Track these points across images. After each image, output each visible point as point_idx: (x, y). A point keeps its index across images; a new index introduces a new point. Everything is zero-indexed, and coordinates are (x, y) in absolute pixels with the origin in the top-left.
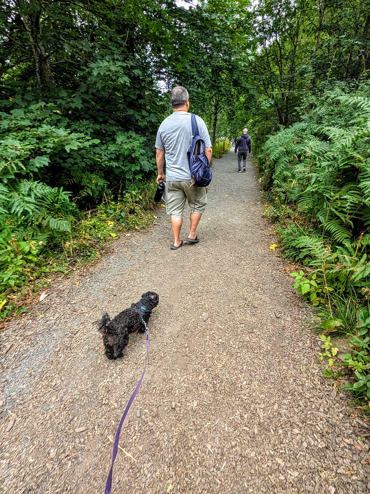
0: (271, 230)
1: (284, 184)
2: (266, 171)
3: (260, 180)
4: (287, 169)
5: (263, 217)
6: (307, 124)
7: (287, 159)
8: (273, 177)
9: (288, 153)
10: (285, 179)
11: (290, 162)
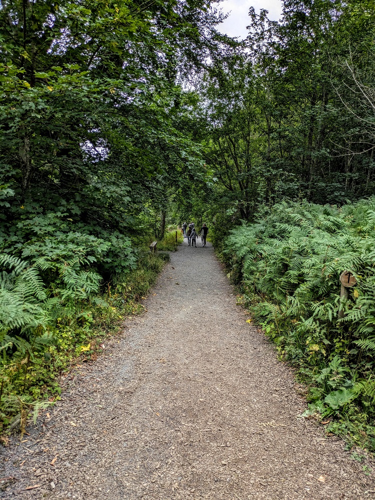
0: (246, 312)
1: (251, 277)
2: (234, 266)
3: (229, 275)
4: (253, 265)
5: (237, 304)
6: (265, 227)
7: (251, 256)
8: (242, 271)
9: (251, 252)
10: (252, 273)
11: (254, 259)
